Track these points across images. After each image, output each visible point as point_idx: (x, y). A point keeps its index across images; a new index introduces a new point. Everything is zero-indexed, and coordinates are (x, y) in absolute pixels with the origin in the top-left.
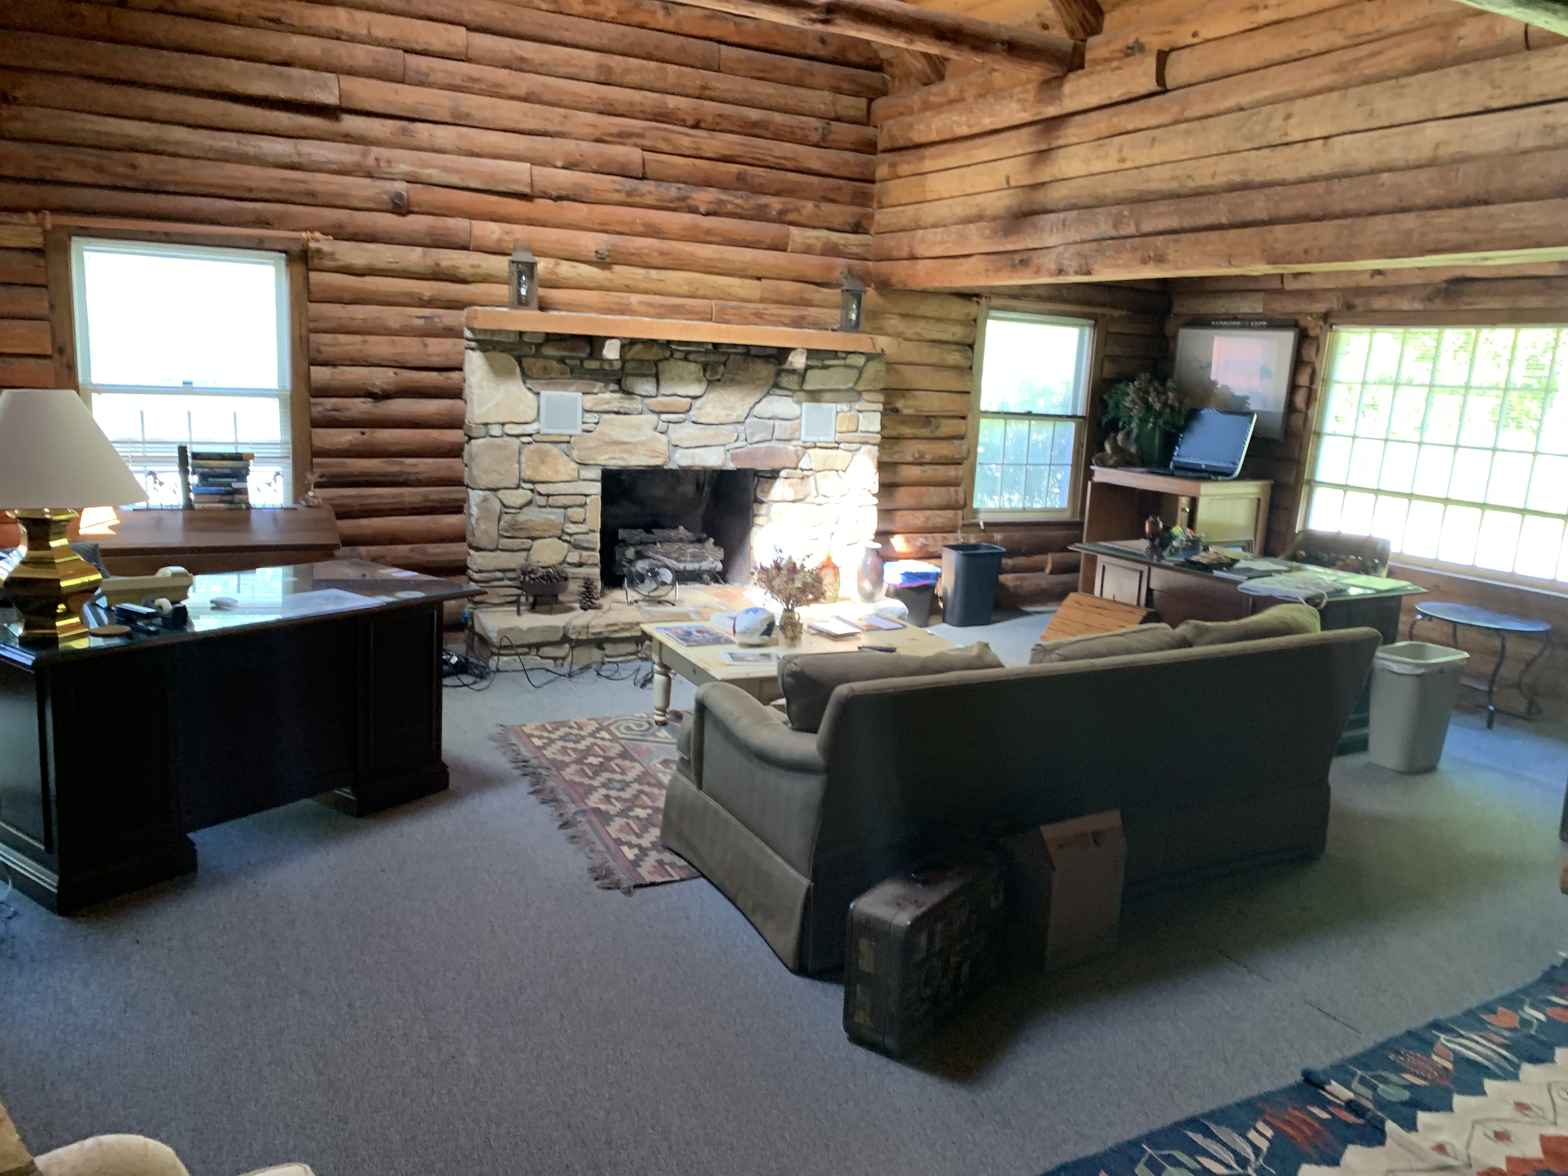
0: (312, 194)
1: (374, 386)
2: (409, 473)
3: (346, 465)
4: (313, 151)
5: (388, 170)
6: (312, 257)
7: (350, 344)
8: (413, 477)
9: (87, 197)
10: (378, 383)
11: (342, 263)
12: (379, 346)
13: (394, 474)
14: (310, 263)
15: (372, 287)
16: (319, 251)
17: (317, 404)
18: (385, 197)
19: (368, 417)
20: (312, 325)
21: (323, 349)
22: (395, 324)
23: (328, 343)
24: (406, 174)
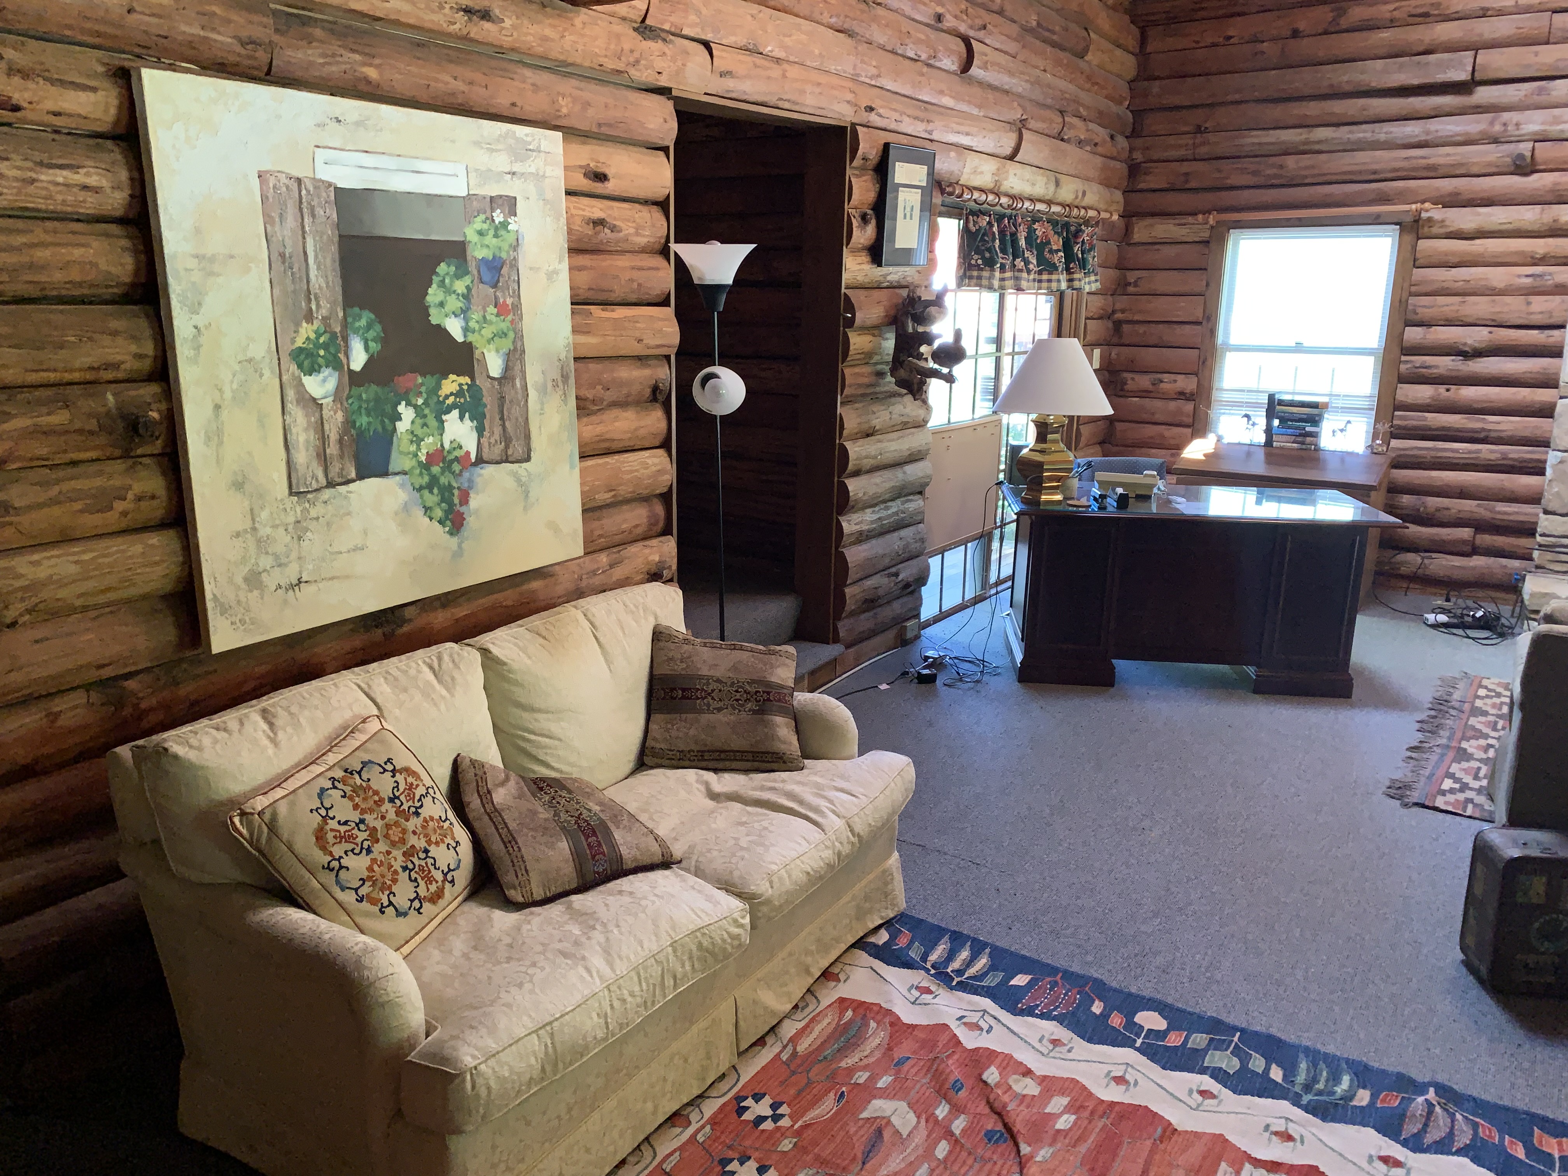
0: (1433, 168)
1: (1465, 344)
2: (1490, 430)
3: (1426, 419)
4: (1439, 127)
5: (1517, 133)
6: (1423, 226)
7: (1447, 305)
8: (1493, 434)
9: (1247, 196)
10: (1469, 342)
11: (1451, 229)
12: (1479, 307)
13: (1474, 431)
14: (1420, 231)
15: (1481, 249)
16: (1430, 219)
17: (1407, 362)
18: (1508, 160)
19: (1454, 374)
20: (1413, 289)
21: (1419, 310)
22: (1500, 284)
23: (1424, 306)
24: (1535, 133)
